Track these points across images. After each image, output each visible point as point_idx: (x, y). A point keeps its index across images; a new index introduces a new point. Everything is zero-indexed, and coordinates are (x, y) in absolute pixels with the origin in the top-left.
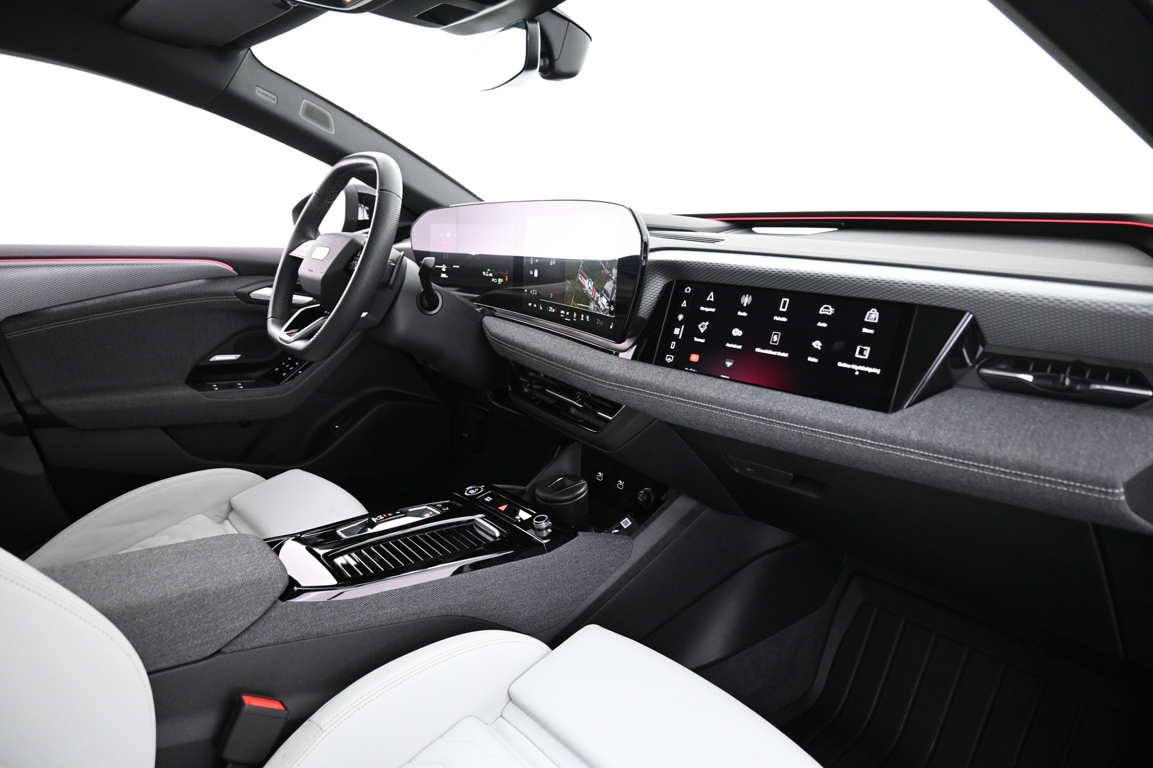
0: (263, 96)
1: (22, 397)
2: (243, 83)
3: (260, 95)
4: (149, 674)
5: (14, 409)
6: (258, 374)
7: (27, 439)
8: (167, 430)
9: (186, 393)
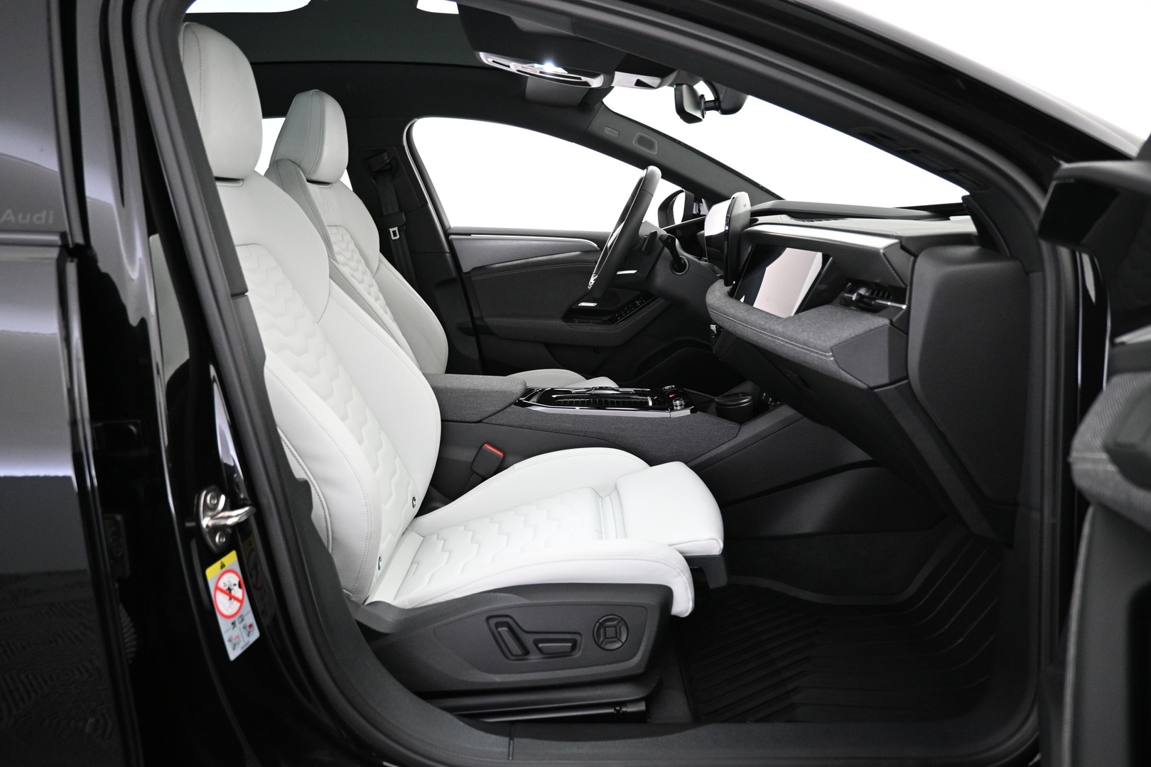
0: (609, 133)
1: (476, 314)
2: (598, 125)
3: (608, 132)
4: (442, 421)
5: (469, 319)
6: (606, 318)
7: (474, 338)
8: (548, 345)
9: (558, 323)
